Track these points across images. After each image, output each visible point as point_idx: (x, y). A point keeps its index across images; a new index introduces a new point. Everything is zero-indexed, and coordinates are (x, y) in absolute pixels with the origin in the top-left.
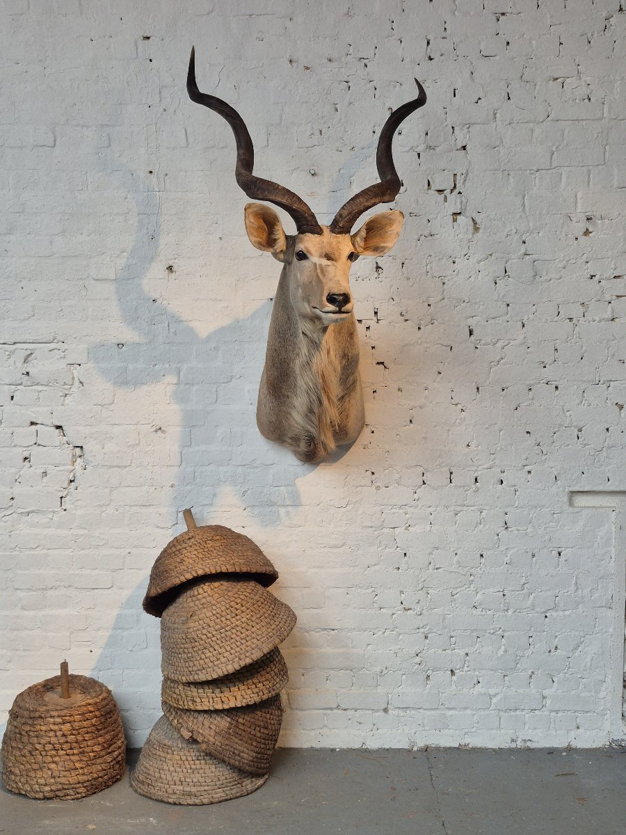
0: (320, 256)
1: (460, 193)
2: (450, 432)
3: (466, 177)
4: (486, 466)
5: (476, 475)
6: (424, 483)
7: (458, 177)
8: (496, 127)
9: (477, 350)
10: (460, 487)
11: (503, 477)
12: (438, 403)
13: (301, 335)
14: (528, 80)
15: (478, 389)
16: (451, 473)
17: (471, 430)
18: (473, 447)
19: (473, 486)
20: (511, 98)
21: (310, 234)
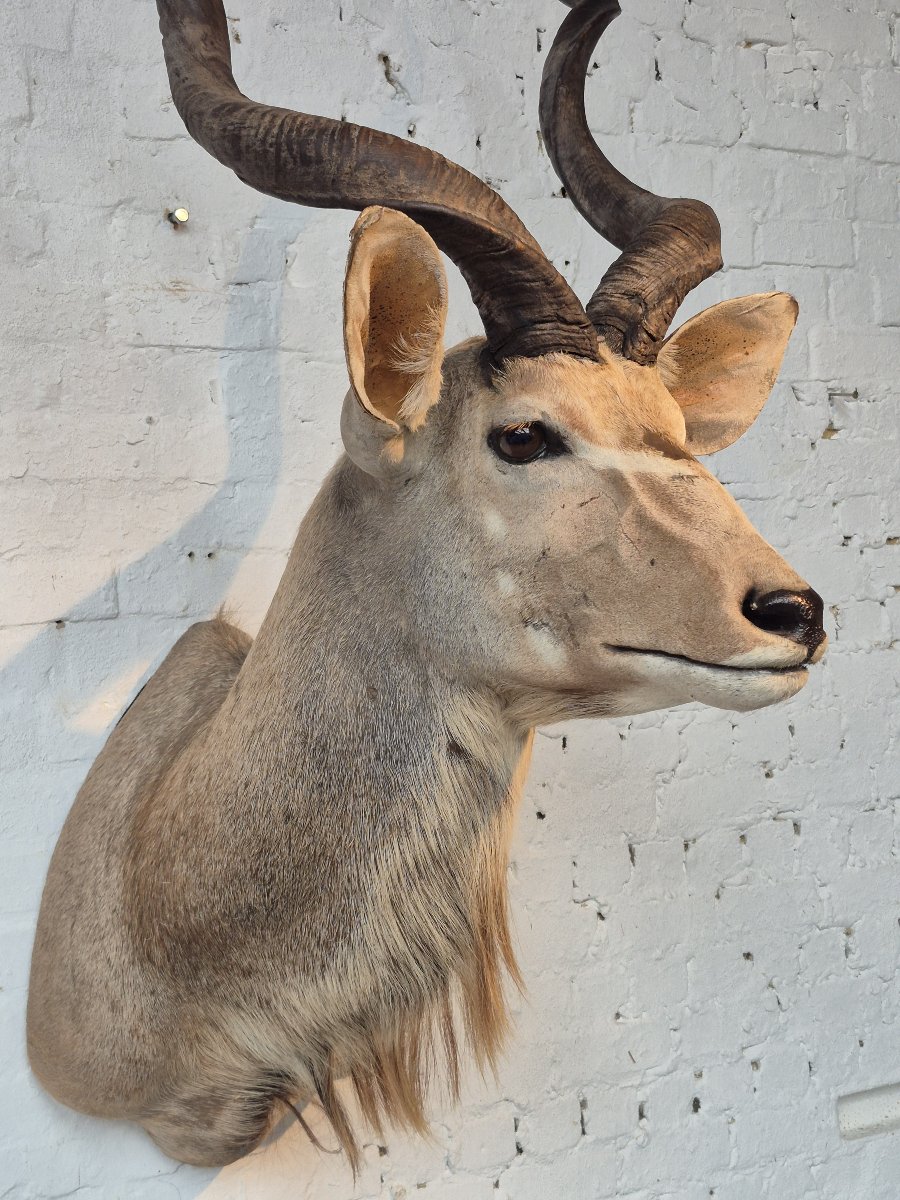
0: (627, 442)
2: (575, 986)
4: (663, 1068)
5: (640, 1096)
6: (520, 1151)
8: (636, 146)
9: (624, 742)
10: (607, 1140)
11: (700, 1088)
12: (542, 903)
15: (631, 851)
16: (583, 1104)
17: (622, 970)
18: (630, 1020)
19: (637, 1132)
20: (663, 76)
21: (568, 356)
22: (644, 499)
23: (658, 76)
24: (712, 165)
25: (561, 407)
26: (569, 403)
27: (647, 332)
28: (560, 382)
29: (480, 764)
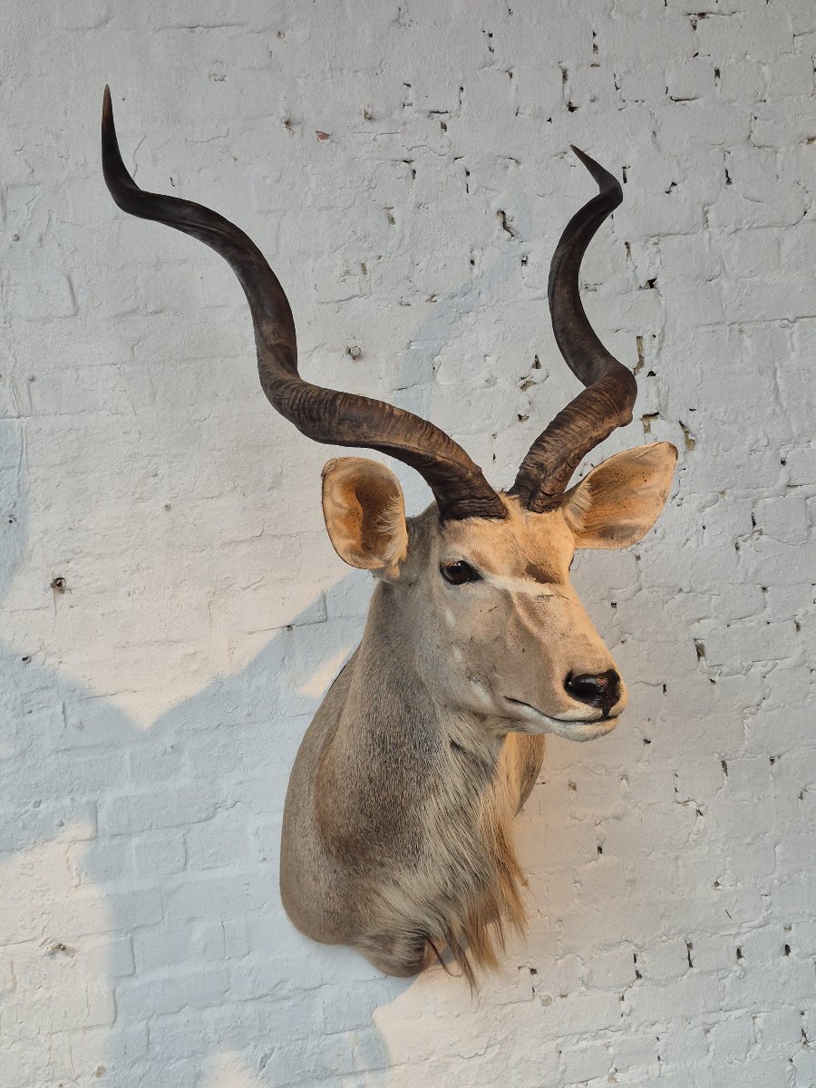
0: (516, 572)
1: (652, 374)
2: (680, 863)
3: (661, 342)
4: (756, 923)
5: (738, 942)
6: (639, 976)
7: (646, 343)
8: (710, 239)
9: (715, 687)
10: (710, 973)
11: (789, 938)
12: (650, 804)
13: (448, 749)
14: (762, 143)
15: (724, 764)
16: (690, 946)
17: (719, 852)
18: (726, 886)
19: (735, 967)
20: (733, 181)
21: (480, 519)
22: (520, 611)
23: (729, 181)
24: (779, 243)
25: (473, 553)
26: (478, 550)
27: (543, 492)
28: (474, 536)
29: (471, 754)
